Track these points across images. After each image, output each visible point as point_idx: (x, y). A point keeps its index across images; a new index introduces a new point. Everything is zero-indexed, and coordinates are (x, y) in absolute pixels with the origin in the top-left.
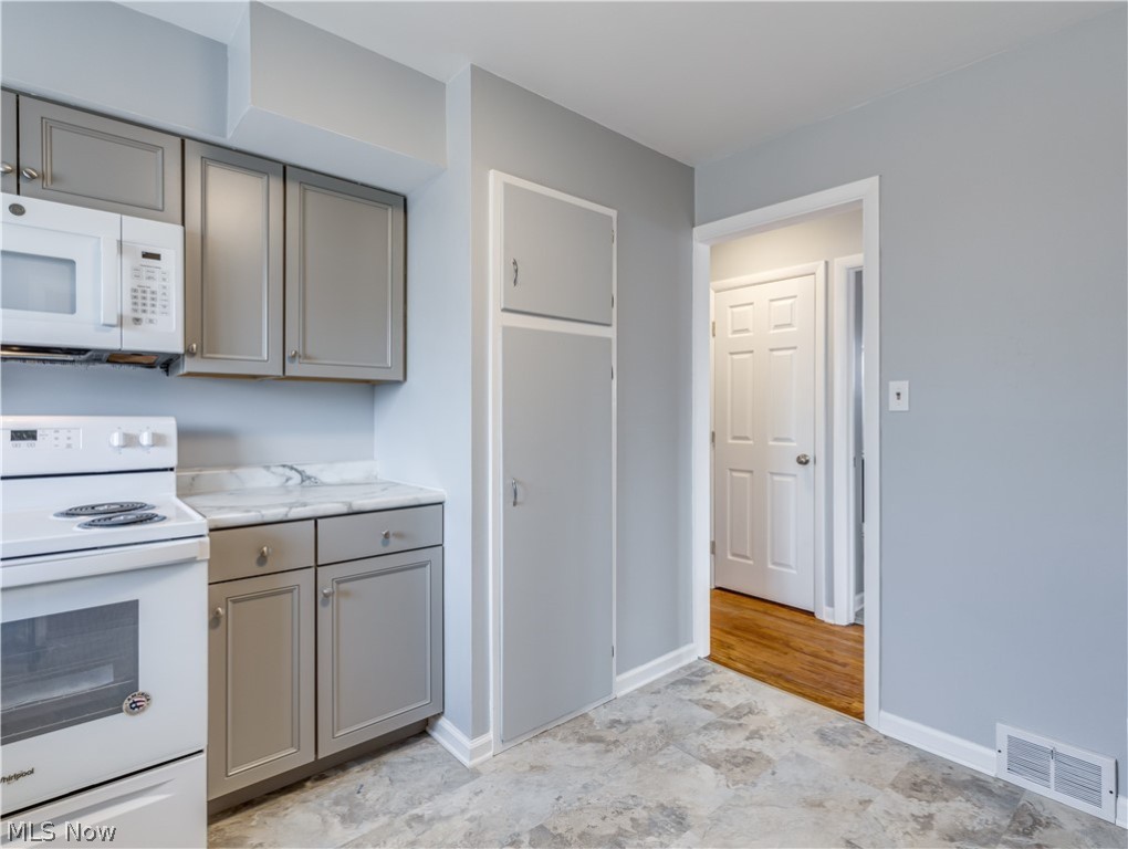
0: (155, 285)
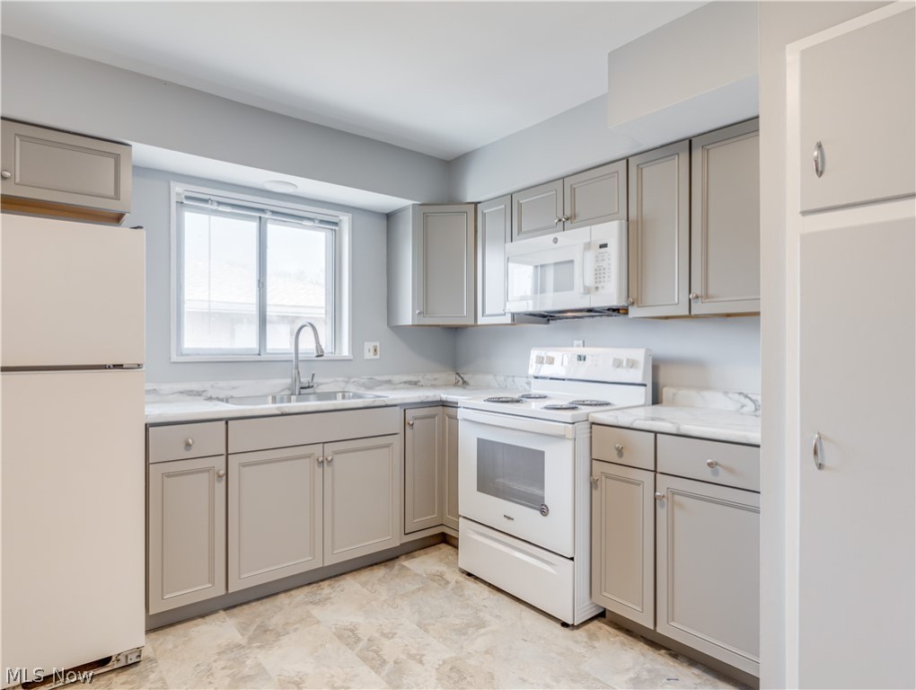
0: (604, 264)
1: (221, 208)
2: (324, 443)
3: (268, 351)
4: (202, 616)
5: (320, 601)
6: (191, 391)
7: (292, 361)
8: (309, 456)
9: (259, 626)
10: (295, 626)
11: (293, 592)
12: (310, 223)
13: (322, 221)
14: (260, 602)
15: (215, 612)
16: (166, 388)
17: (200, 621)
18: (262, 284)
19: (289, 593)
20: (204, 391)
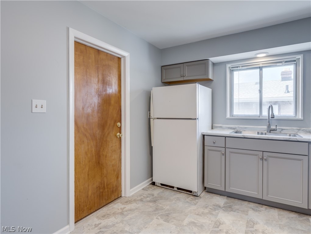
1: (243, 68)
2: (263, 151)
3: (263, 116)
4: (221, 195)
5: (256, 210)
6: (232, 128)
7: (267, 119)
8: (256, 155)
9: (230, 205)
10: (239, 211)
11: (251, 203)
12: (281, 64)
13: (286, 62)
14: (238, 200)
15: (225, 196)
16: (224, 126)
17: (219, 196)
18: (260, 91)
19: (249, 203)
20: (236, 128)
